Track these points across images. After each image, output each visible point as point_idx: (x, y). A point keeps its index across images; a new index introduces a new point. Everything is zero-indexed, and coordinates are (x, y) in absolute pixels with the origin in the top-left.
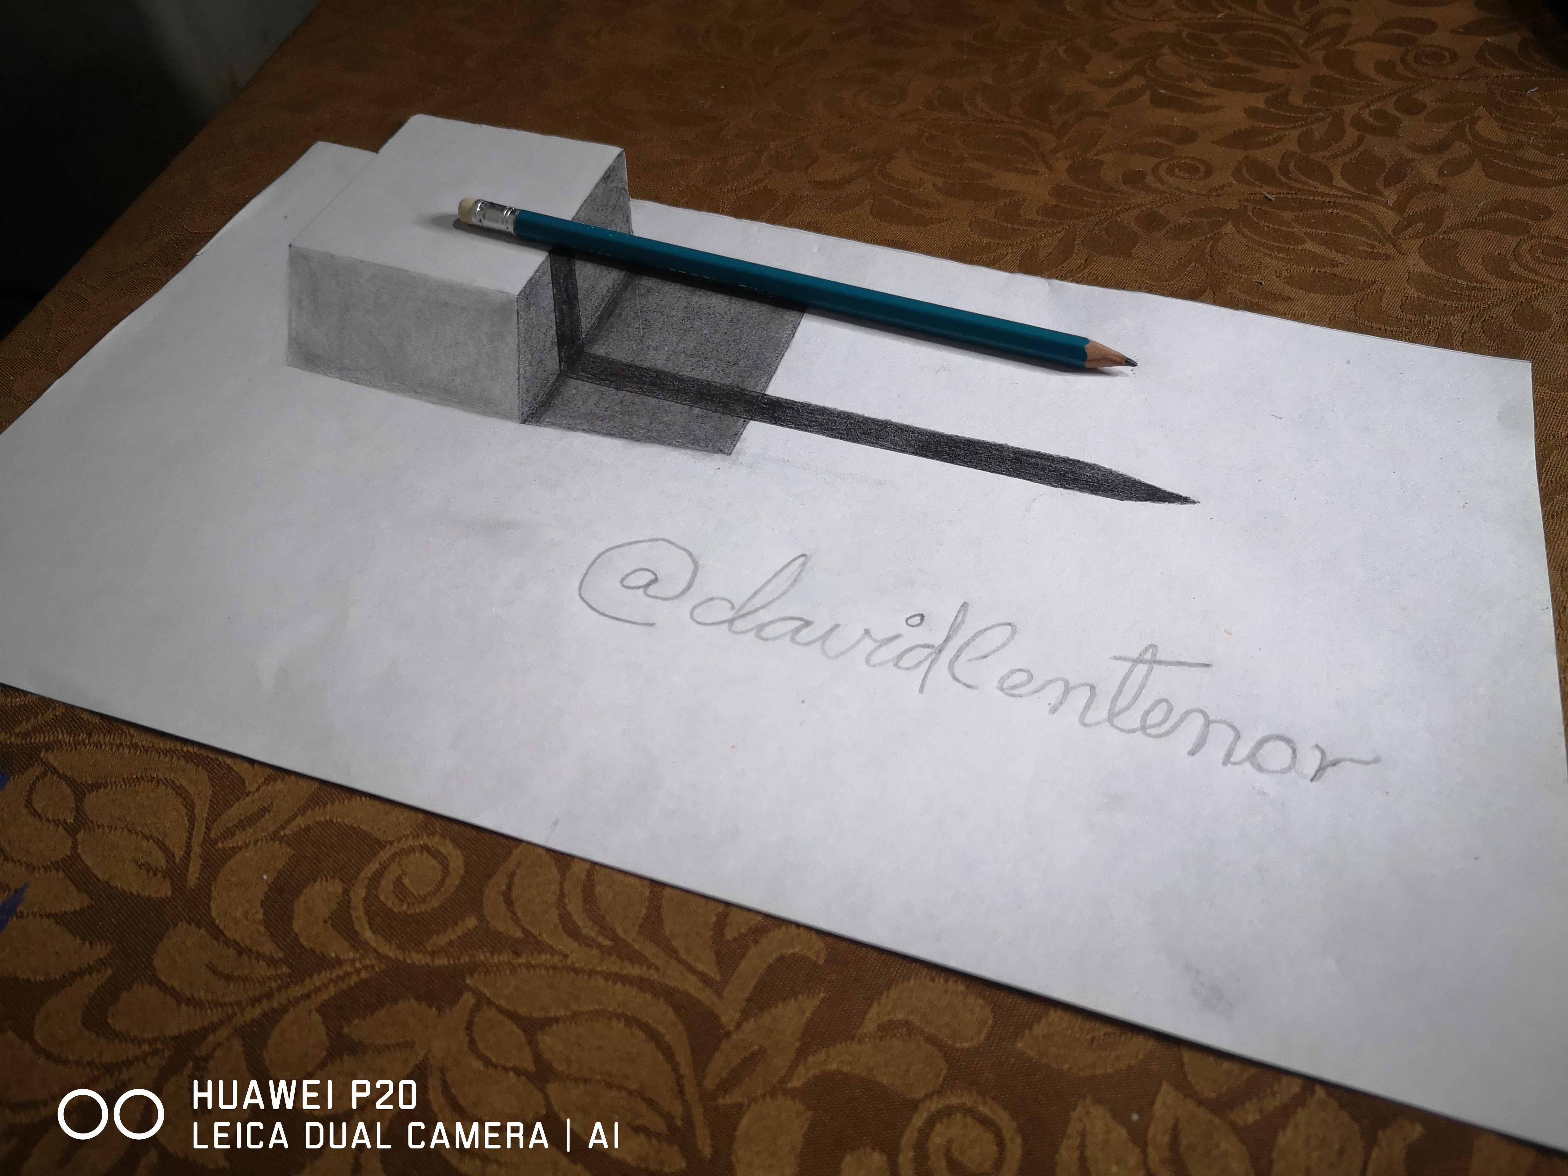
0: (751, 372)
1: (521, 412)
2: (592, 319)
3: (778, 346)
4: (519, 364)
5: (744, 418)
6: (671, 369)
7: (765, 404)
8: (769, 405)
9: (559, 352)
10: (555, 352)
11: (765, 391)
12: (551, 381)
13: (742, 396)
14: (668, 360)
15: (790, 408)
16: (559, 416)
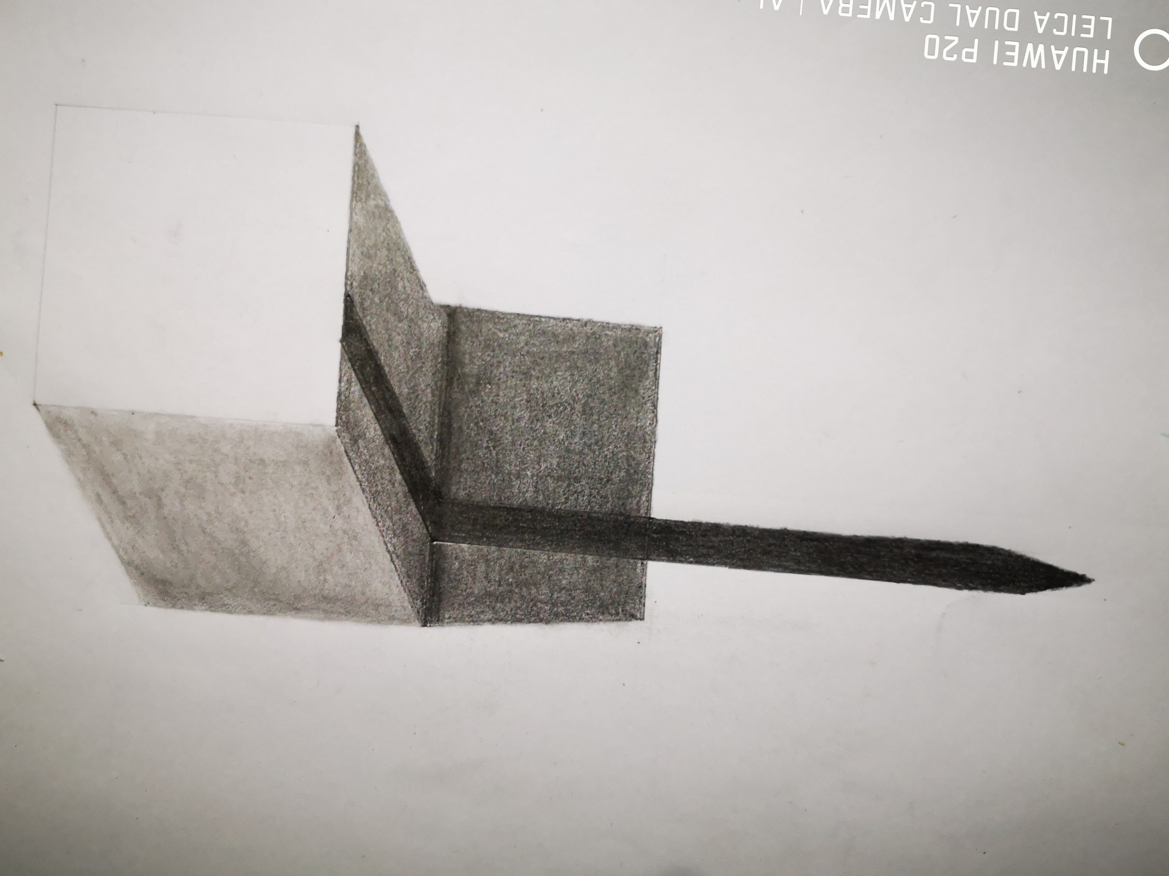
0: (628, 490)
1: (416, 611)
2: (432, 445)
3: (645, 442)
4: (383, 536)
5: (641, 559)
6: (545, 504)
7: (655, 532)
8: (660, 533)
9: (418, 507)
10: (413, 507)
11: (650, 515)
12: (427, 554)
13: (629, 526)
14: (536, 491)
15: (682, 533)
16: (456, 605)
